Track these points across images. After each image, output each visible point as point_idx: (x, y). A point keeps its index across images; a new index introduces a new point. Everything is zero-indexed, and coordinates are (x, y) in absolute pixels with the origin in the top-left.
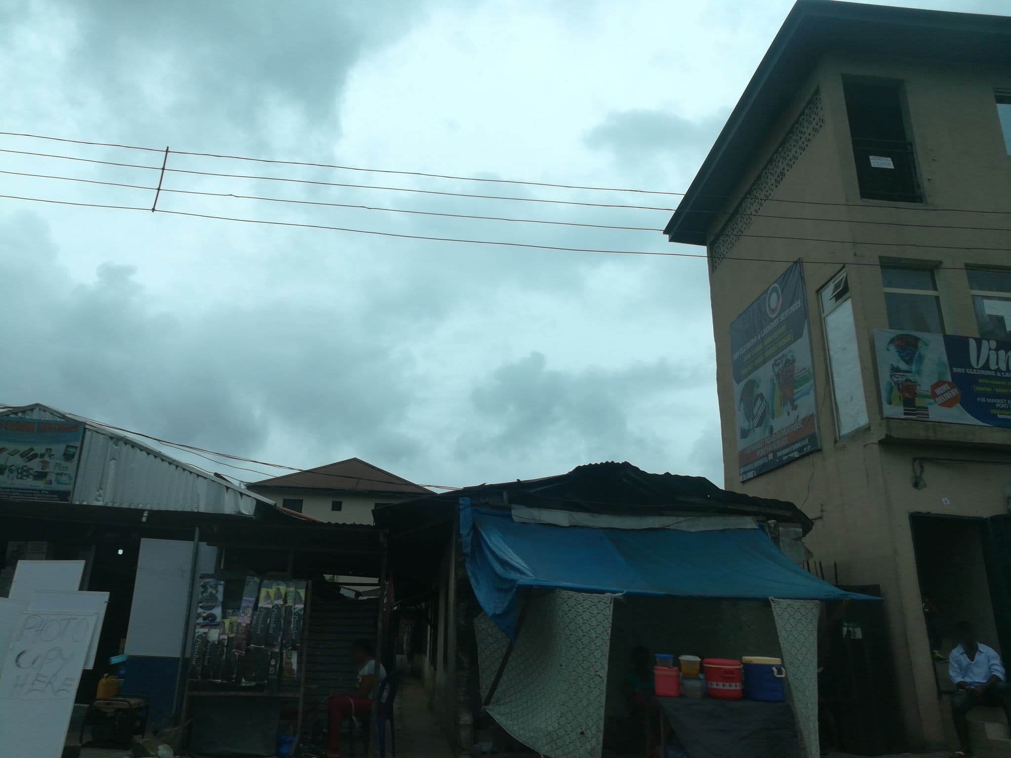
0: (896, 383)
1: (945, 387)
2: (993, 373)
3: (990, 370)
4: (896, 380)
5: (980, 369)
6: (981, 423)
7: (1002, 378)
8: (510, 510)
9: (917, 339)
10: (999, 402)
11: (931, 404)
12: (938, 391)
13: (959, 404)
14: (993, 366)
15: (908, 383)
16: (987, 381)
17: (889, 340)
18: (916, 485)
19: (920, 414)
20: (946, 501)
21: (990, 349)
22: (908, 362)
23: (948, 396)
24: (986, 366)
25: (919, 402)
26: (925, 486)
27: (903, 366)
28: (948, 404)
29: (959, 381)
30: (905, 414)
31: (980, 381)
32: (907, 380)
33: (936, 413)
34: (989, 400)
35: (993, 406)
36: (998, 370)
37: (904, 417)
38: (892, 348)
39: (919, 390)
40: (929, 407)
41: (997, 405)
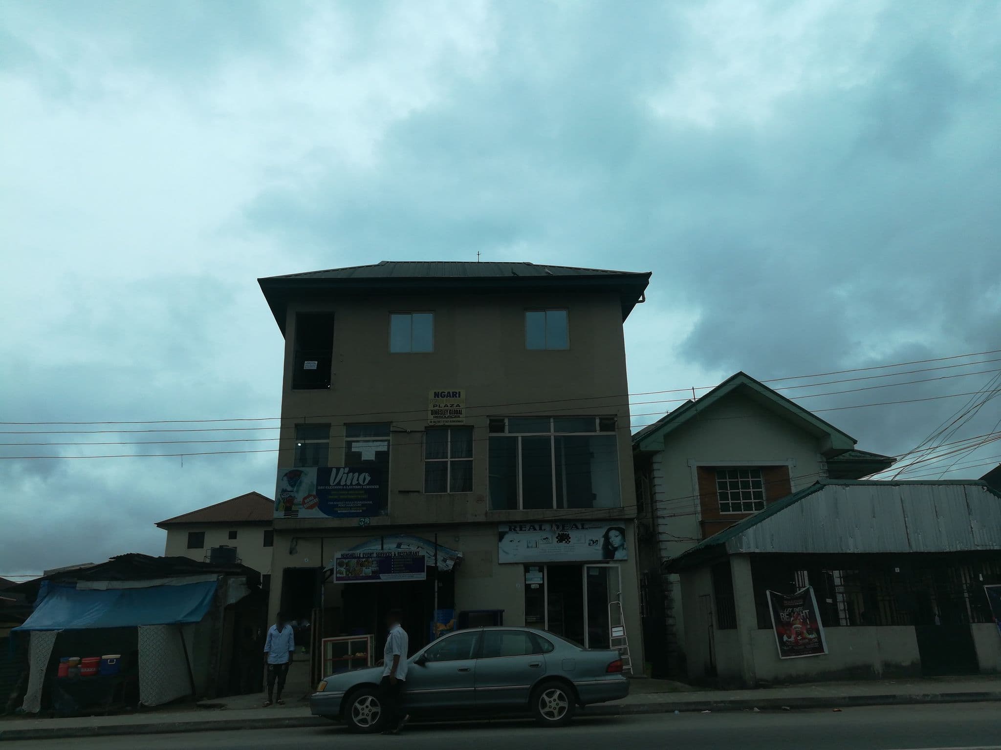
0: (282, 499)
1: (311, 498)
2: (341, 487)
3: (340, 485)
4: (283, 496)
5: (335, 485)
6: (327, 516)
7: (346, 490)
8: (76, 583)
9: (301, 472)
10: (340, 504)
11: (300, 509)
12: (306, 501)
13: (317, 508)
14: (343, 483)
15: (291, 498)
16: (335, 492)
17: (284, 474)
18: (291, 553)
19: (292, 515)
20: (306, 560)
21: (344, 473)
22: (292, 486)
23: (312, 503)
24: (339, 484)
25: (294, 508)
26: (297, 552)
27: (289, 488)
28: (311, 507)
29: (319, 493)
30: (285, 515)
31: (333, 492)
32: (291, 496)
33: (303, 513)
34: (335, 503)
35: (337, 506)
36: (346, 485)
37: (283, 517)
38: (285, 478)
39: (295, 501)
40: (299, 510)
41: (339, 505)
